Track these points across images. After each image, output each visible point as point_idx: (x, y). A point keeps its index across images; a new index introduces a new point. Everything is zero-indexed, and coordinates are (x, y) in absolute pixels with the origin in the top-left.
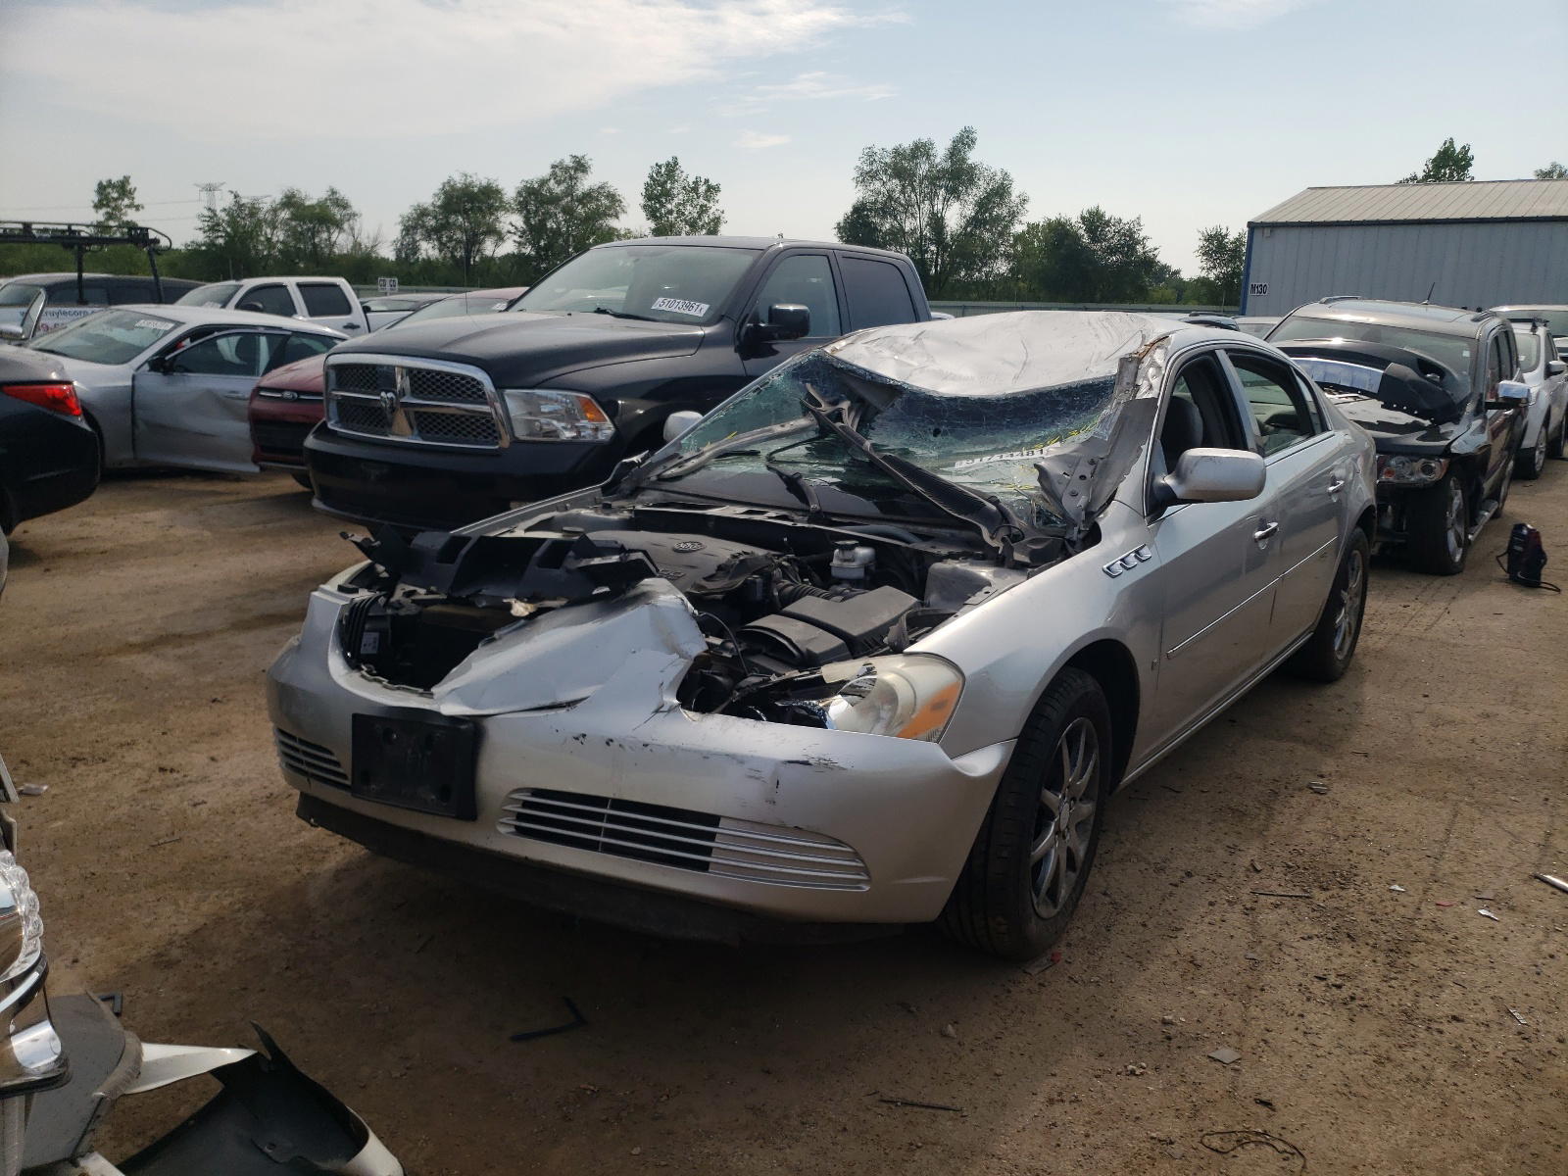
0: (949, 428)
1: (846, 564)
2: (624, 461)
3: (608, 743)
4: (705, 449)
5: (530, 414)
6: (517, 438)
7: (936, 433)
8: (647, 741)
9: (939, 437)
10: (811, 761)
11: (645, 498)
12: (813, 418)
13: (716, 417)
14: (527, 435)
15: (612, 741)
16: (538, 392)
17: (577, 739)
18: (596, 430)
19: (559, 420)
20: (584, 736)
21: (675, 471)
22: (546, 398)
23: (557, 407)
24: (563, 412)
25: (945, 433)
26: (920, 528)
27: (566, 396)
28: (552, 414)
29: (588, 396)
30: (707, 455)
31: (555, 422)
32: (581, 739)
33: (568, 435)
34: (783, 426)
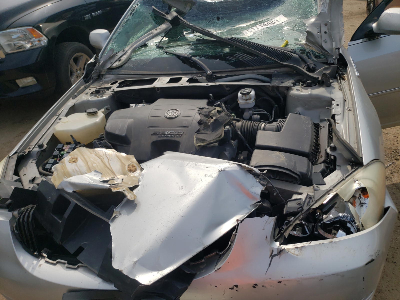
0: (224, 15)
1: (248, 101)
2: (88, 63)
3: (254, 287)
4: (127, 49)
5: (8, 41)
6: (7, 53)
7: (218, 19)
8: (280, 279)
9: (220, 20)
10: (374, 258)
11: (107, 79)
12: (168, 23)
13: (119, 31)
14: (11, 50)
15: (256, 285)
16: (8, 31)
17: (232, 289)
18: (39, 41)
19: (23, 41)
20: (236, 286)
21: (117, 64)
22: (12, 32)
23: (19, 35)
24: (22, 36)
25: (222, 18)
26: (260, 71)
27: (21, 30)
28: (19, 39)
29: (31, 28)
30: (129, 52)
31: (21, 42)
32: (235, 288)
33: (28, 46)
34: (156, 30)
